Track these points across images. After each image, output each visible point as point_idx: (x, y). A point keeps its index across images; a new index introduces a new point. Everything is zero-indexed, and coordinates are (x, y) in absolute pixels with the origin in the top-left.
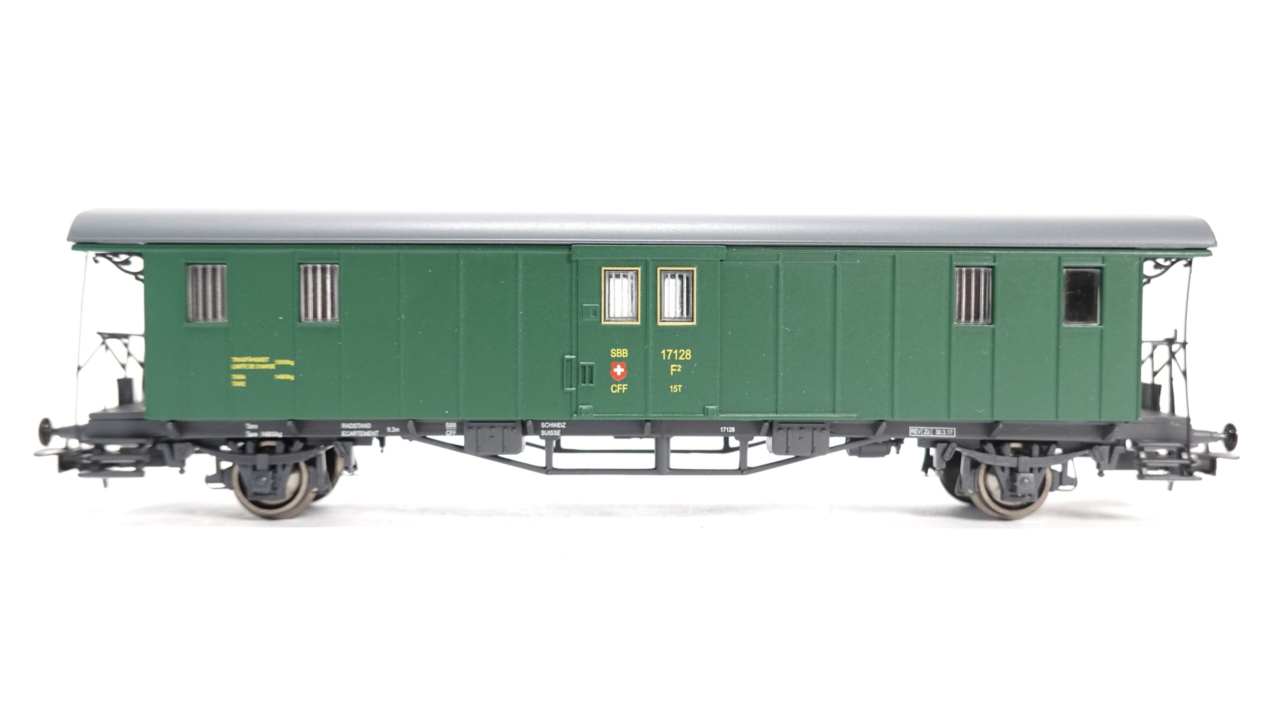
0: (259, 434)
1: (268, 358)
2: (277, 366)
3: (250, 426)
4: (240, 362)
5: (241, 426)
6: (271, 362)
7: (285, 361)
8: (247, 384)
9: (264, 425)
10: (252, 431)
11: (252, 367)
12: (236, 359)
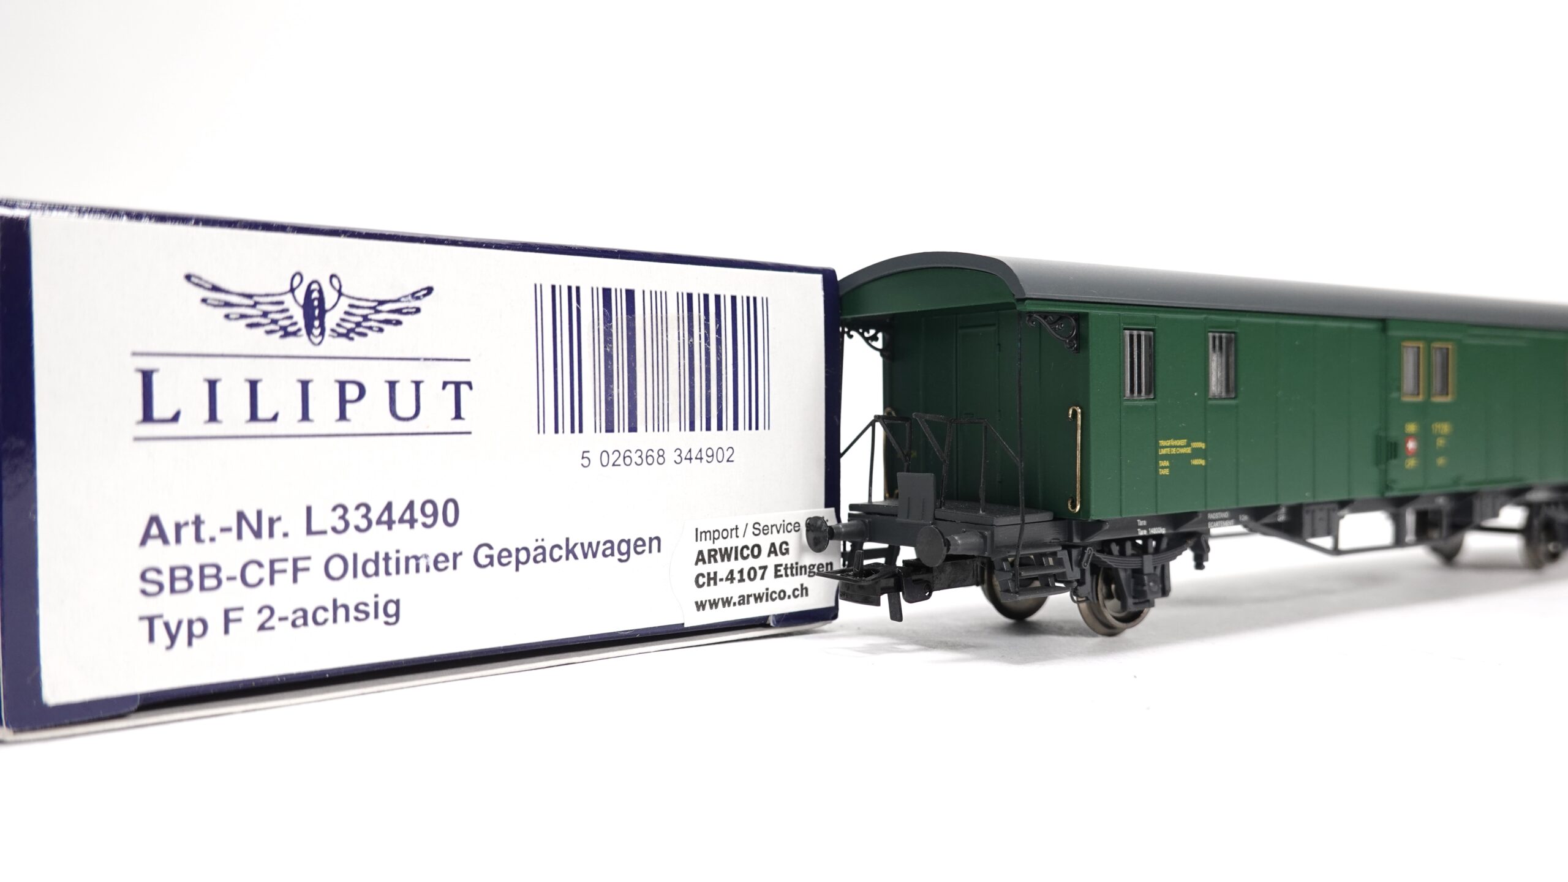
0: (1148, 531)
1: (1185, 440)
2: (1193, 450)
3: (1142, 523)
4: (1170, 446)
5: (1133, 525)
6: (1188, 445)
7: (1198, 443)
8: (1170, 472)
9: (1153, 522)
10: (1143, 528)
11: (1174, 451)
12: (1162, 443)
